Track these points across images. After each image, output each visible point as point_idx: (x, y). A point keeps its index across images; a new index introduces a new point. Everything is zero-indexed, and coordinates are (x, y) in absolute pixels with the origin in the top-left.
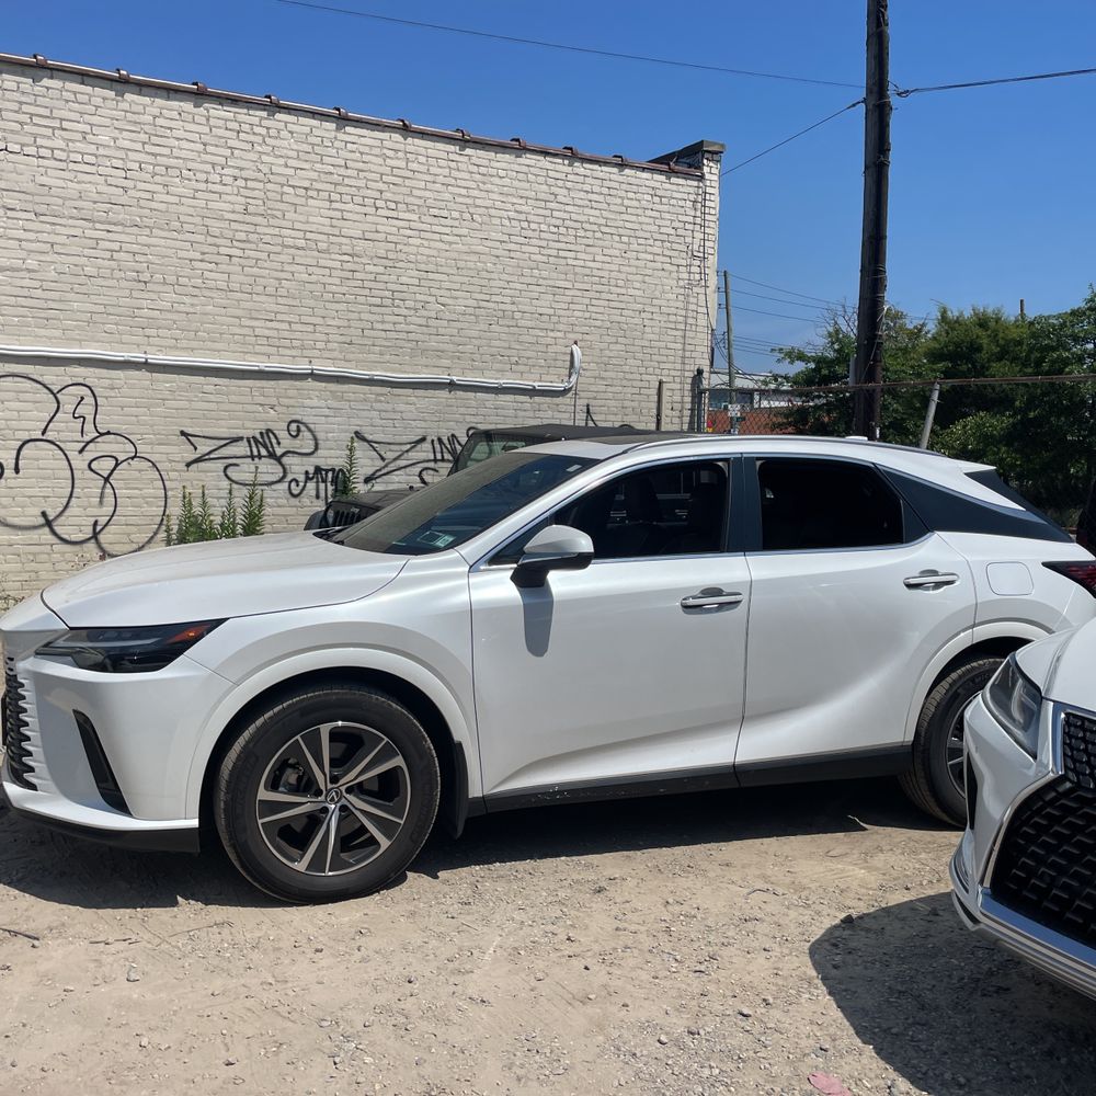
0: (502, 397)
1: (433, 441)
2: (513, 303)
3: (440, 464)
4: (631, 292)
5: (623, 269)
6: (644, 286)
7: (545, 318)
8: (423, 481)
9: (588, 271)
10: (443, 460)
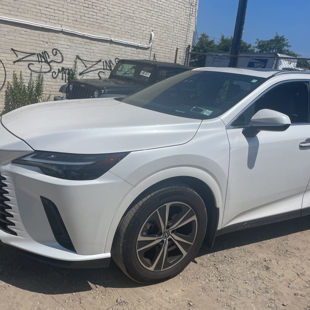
0: (127, 48)
1: (103, 62)
2: (133, 13)
3: (105, 70)
4: (171, 15)
5: (170, 6)
6: (175, 13)
7: (143, 20)
8: (99, 76)
9: (158, 5)
10: (106, 69)
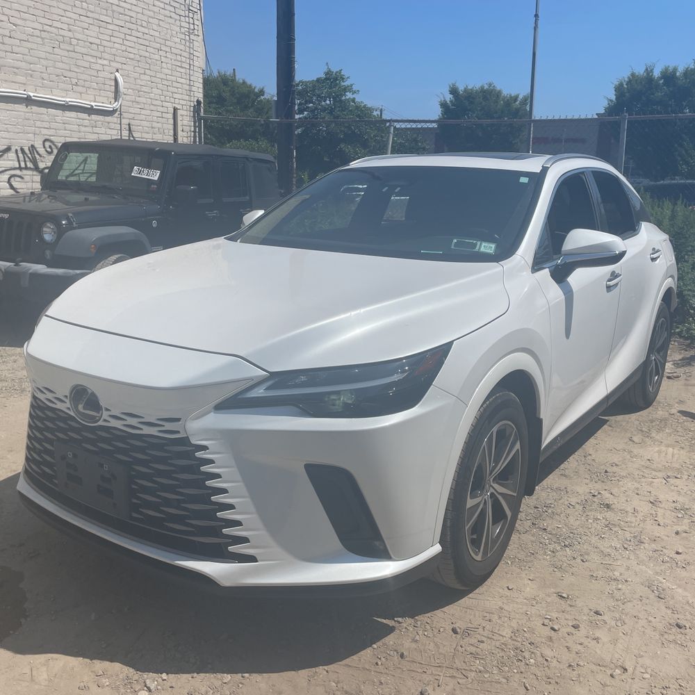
0: (68, 114)
1: (16, 151)
2: (70, 31)
3: (25, 172)
5: (146, 12)
7: (94, 47)
8: (12, 187)
9: (121, 10)
10: (26, 168)
